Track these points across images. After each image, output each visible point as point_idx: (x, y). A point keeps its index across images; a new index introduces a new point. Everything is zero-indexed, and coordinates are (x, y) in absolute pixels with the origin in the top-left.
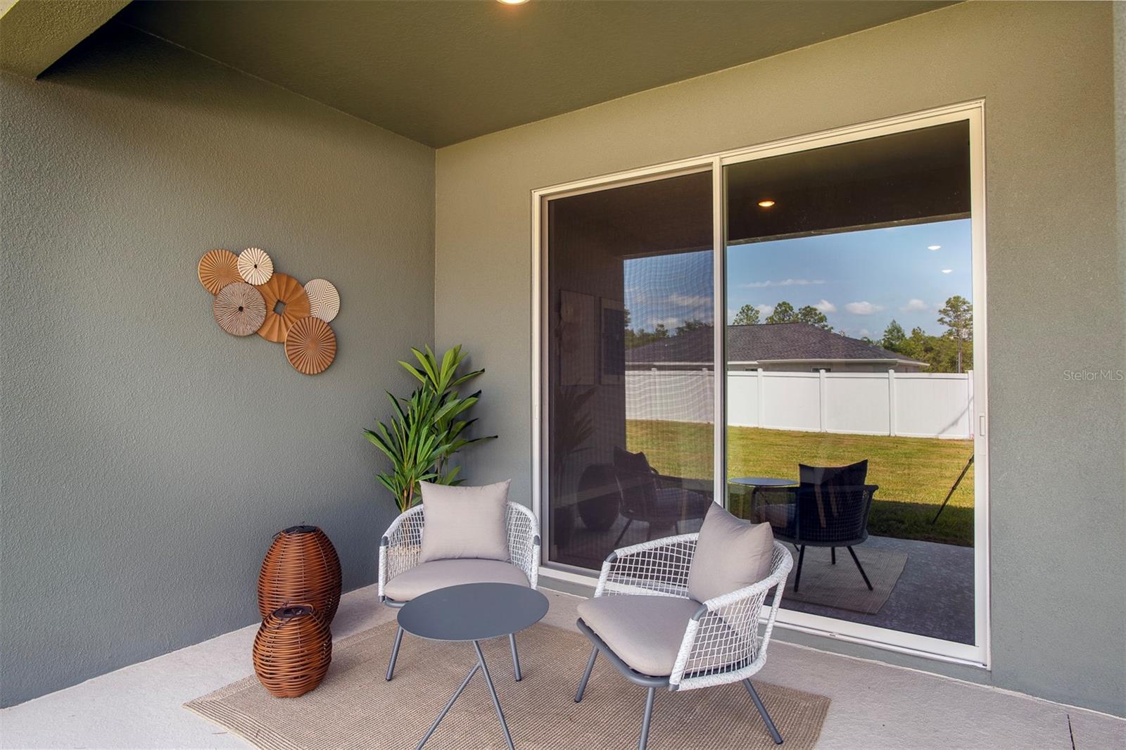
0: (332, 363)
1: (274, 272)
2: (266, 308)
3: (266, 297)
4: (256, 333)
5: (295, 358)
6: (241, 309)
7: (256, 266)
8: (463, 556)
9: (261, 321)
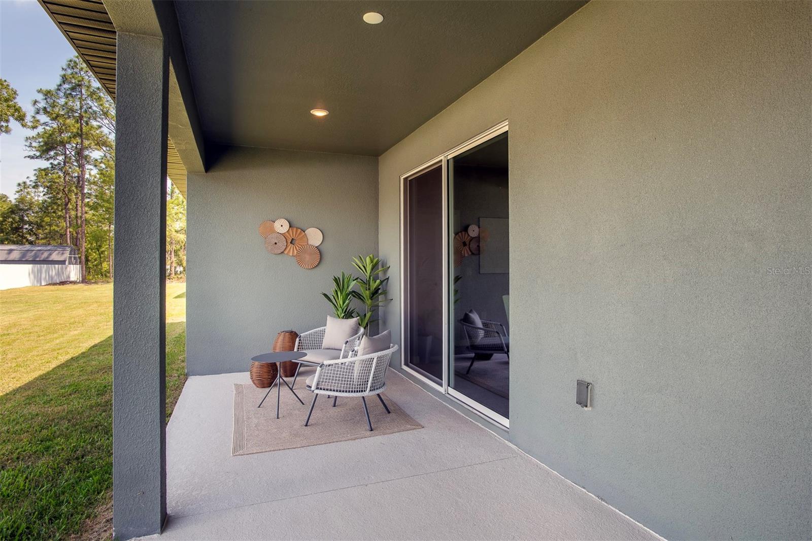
0: (318, 264)
1: (290, 227)
2: (287, 242)
3: (287, 238)
4: (283, 252)
5: (300, 262)
6: (276, 243)
7: (282, 226)
8: (331, 348)
9: (285, 247)
